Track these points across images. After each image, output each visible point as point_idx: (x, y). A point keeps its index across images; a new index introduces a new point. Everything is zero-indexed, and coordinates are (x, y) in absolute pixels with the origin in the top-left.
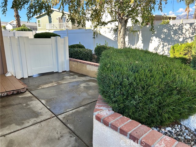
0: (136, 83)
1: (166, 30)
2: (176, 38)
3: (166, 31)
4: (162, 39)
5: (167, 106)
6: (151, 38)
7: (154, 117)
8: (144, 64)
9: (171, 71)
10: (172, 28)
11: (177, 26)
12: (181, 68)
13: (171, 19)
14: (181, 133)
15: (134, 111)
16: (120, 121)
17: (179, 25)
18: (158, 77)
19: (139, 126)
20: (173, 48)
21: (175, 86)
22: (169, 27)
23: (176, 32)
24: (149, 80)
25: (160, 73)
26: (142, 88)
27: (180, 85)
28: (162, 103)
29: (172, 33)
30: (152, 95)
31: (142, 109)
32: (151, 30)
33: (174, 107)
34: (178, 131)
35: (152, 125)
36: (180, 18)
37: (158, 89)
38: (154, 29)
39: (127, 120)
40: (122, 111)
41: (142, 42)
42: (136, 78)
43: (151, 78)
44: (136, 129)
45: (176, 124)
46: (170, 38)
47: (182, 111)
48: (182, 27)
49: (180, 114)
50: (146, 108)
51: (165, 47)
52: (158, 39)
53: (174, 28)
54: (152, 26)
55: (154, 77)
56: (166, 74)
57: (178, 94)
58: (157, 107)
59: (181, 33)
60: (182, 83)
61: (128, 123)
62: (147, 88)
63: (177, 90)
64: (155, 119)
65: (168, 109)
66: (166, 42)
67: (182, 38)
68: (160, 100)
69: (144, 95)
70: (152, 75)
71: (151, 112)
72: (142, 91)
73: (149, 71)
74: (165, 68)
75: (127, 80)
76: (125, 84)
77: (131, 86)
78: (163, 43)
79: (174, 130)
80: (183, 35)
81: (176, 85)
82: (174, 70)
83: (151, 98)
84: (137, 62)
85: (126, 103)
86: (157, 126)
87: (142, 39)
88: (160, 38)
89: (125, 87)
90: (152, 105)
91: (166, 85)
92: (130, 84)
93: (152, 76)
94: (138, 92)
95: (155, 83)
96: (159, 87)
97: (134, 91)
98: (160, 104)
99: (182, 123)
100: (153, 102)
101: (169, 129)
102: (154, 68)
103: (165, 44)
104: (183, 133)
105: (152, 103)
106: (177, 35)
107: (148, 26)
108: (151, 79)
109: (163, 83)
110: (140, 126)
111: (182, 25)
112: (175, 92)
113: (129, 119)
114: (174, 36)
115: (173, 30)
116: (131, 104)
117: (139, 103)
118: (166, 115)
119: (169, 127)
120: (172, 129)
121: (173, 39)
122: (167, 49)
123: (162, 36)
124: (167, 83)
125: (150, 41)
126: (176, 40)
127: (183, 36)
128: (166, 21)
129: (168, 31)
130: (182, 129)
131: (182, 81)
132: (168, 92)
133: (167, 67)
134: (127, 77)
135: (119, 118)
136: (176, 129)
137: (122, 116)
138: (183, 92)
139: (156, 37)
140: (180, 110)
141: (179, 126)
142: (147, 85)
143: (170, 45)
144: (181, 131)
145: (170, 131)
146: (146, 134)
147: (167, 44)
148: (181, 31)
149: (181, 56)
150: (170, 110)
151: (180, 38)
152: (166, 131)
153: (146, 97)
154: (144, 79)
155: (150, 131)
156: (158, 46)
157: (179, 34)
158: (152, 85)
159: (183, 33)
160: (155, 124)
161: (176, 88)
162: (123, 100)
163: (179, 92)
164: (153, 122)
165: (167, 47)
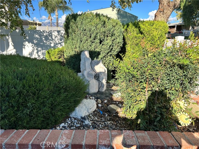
0: (26, 90)
1: (37, 35)
2: (48, 43)
3: (37, 37)
4: (35, 44)
5: (58, 105)
6: (24, 43)
7: (48, 119)
8: (29, 69)
9: (55, 73)
10: (43, 34)
11: (47, 33)
12: (62, 70)
13: (37, 25)
14: (73, 124)
15: (28, 120)
16: (15, 136)
17: (49, 32)
18: (46, 80)
19: (38, 132)
20: (48, 52)
21: (62, 86)
22: (39, 33)
23: (47, 38)
24: (38, 85)
25: (47, 76)
26: (33, 94)
27: (65, 84)
28: (54, 104)
29: (43, 39)
30: (44, 98)
31: (36, 115)
32: (23, 35)
33: (64, 104)
34: (69, 124)
35: (48, 127)
36: (44, 24)
37: (48, 92)
38: (25, 34)
39: (24, 132)
40: (14, 125)
41: (13, 47)
42: (24, 86)
43: (40, 82)
44: (36, 137)
45: (67, 118)
46: (42, 44)
47: (69, 105)
48: (51, 33)
49: (69, 109)
50: (40, 113)
51: (39, 52)
52: (31, 44)
53: (45, 34)
54: (23, 31)
55: (43, 81)
56: (52, 76)
57: (65, 92)
58: (50, 109)
59: (52, 39)
60: (66, 82)
61: (25, 134)
62: (38, 93)
63: (64, 88)
64: (50, 121)
65: (59, 107)
66: (39, 47)
67: (53, 44)
68: (51, 101)
69: (36, 100)
70: (40, 79)
71: (45, 115)
72: (33, 97)
73: (36, 76)
74: (50, 71)
75: (14, 90)
76: (13, 94)
77: (20, 95)
78: (37, 48)
79: (67, 124)
80: (53, 40)
81: (62, 84)
82: (58, 72)
83: (43, 102)
84: (20, 69)
85: (18, 115)
86: (52, 127)
87: (13, 45)
88: (33, 43)
89: (14, 97)
90: (45, 108)
91: (55, 86)
92: (19, 93)
93: (40, 81)
94: (29, 99)
95: (45, 86)
96: (49, 90)
97: (26, 100)
98: (52, 105)
99: (71, 116)
100: (46, 105)
101: (63, 124)
102: (40, 72)
103: (39, 49)
104: (74, 124)
105: (44, 106)
106: (48, 41)
107: (17, 31)
108: (40, 84)
109: (52, 85)
110: (40, 132)
111: (51, 32)
112: (62, 91)
113: (25, 131)
114: (46, 42)
115: (44, 36)
116: (24, 114)
117: (32, 110)
118: (59, 113)
119: (62, 123)
120: (65, 124)
121: (45, 44)
122: (41, 54)
123: (35, 41)
124: (55, 84)
125: (23, 47)
126: (48, 45)
127: (53, 42)
128: (33, 26)
129: (39, 36)
130: (72, 120)
131: (66, 81)
132: (57, 92)
133: (51, 70)
134: (14, 86)
135: (13, 134)
136: (68, 123)
137: (16, 131)
138: (68, 89)
139: (29, 42)
140: (68, 105)
141: (70, 119)
142: (37, 91)
143: (44, 50)
144: (72, 123)
145: (64, 126)
146: (48, 136)
147: (41, 50)
148: (51, 37)
149: (56, 59)
150: (62, 108)
151: (51, 43)
152: (60, 128)
153: (38, 102)
154: (34, 85)
155: (50, 132)
156: (32, 51)
157: (50, 40)
158: (43, 89)
159: (53, 39)
160: (50, 125)
161: (63, 87)
162: (14, 113)
163: (66, 90)
164: (48, 124)
165: (41, 52)
